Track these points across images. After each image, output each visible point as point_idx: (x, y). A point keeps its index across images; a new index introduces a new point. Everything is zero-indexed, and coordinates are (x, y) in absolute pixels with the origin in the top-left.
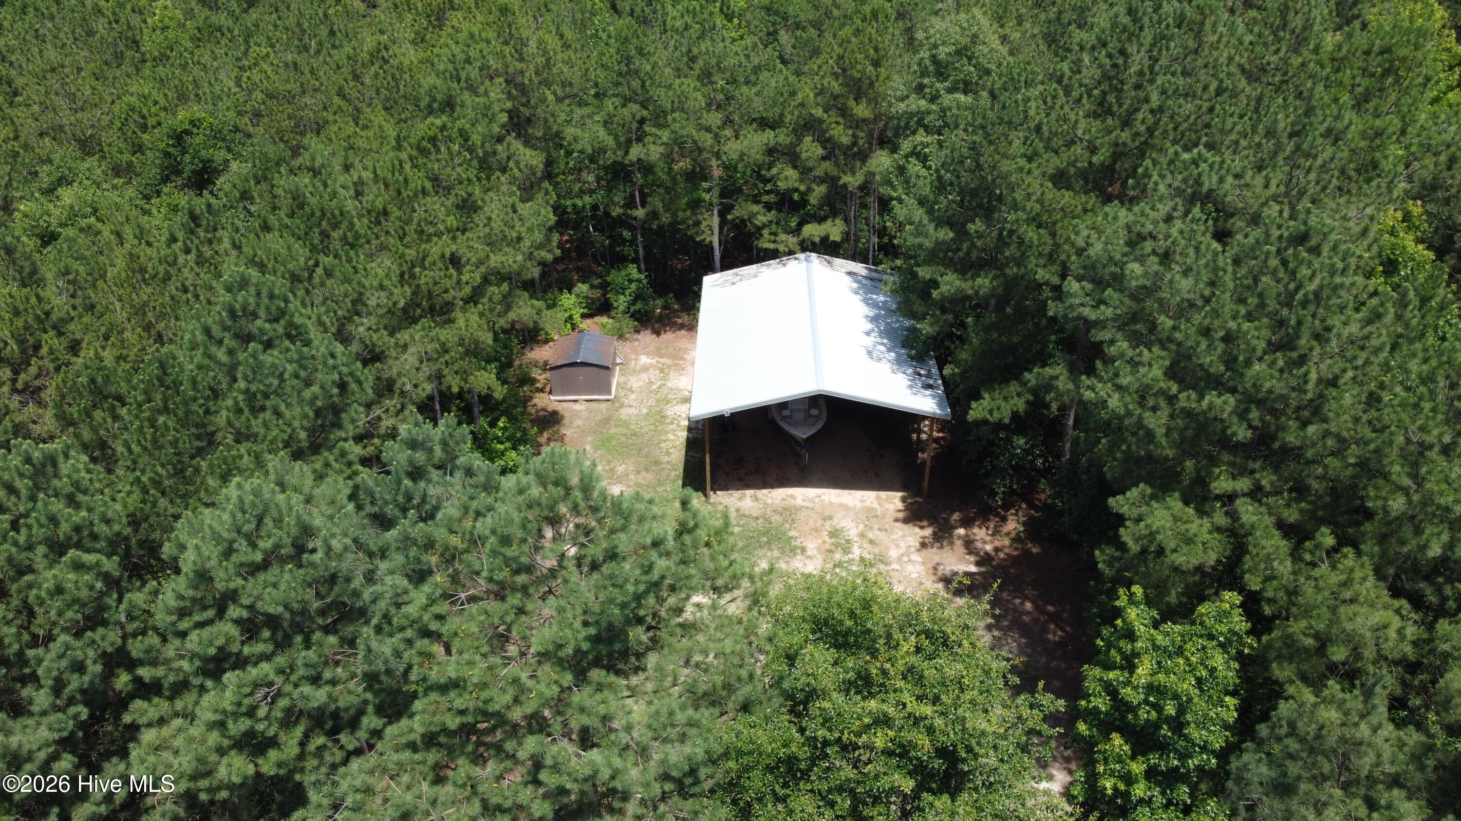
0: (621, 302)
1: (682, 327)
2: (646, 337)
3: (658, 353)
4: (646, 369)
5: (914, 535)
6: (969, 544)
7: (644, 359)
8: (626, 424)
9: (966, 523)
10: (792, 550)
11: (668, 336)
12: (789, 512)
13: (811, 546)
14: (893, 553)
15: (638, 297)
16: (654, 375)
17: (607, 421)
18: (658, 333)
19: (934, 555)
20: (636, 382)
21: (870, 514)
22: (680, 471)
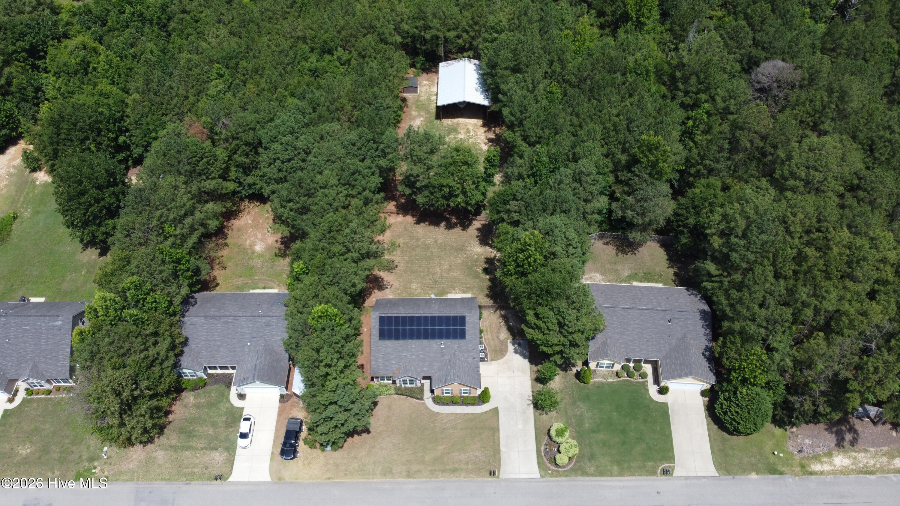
0: (418, 65)
1: (434, 72)
2: (425, 75)
3: (428, 80)
4: (425, 85)
5: (483, 130)
6: (494, 131)
7: (425, 82)
8: (421, 101)
9: (495, 127)
10: (458, 133)
11: (430, 75)
12: (458, 124)
13: (462, 132)
14: (479, 134)
15: (422, 64)
16: (427, 87)
17: (417, 101)
18: (427, 74)
19: (487, 134)
20: (423, 89)
21: (475, 125)
22: (434, 114)
